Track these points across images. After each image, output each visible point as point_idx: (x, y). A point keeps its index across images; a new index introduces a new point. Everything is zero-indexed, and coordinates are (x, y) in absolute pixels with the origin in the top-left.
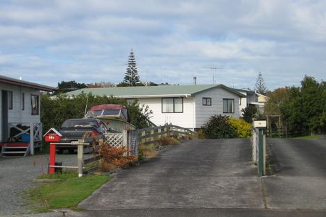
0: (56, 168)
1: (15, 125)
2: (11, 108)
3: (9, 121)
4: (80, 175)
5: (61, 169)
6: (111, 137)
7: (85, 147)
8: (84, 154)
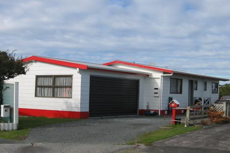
0: (175, 122)
1: (198, 98)
2: (196, 89)
3: (194, 96)
4: (185, 126)
5: (180, 122)
6: (217, 106)
7: (191, 111)
8: (190, 115)
